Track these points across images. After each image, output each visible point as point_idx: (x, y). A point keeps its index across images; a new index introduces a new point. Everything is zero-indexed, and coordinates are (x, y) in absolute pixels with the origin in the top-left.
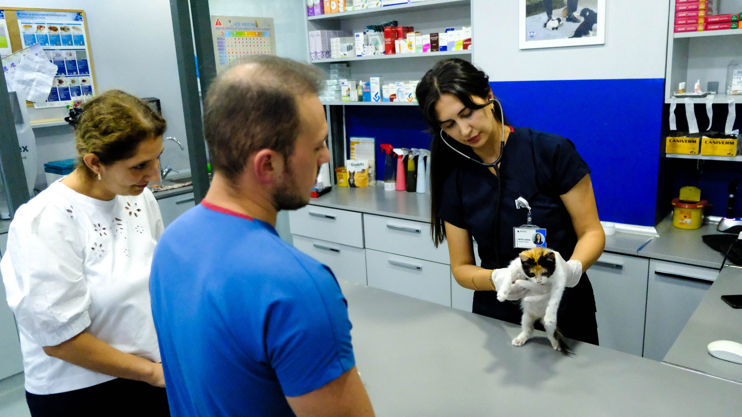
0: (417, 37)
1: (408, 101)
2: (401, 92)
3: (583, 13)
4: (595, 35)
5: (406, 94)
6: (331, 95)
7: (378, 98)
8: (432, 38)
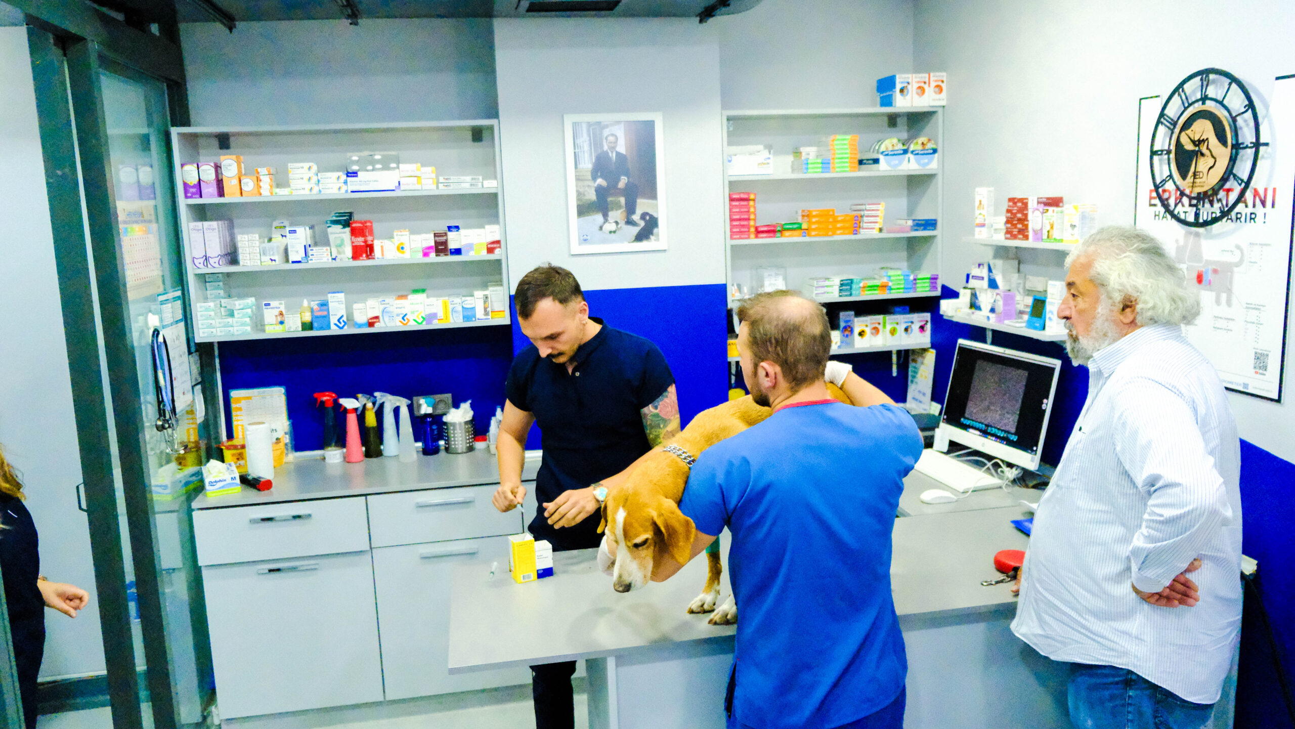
0: (411, 236)
1: (401, 324)
2: (388, 312)
3: (643, 216)
4: (657, 239)
5: (398, 315)
6: (243, 324)
7: (343, 324)
8: (437, 238)
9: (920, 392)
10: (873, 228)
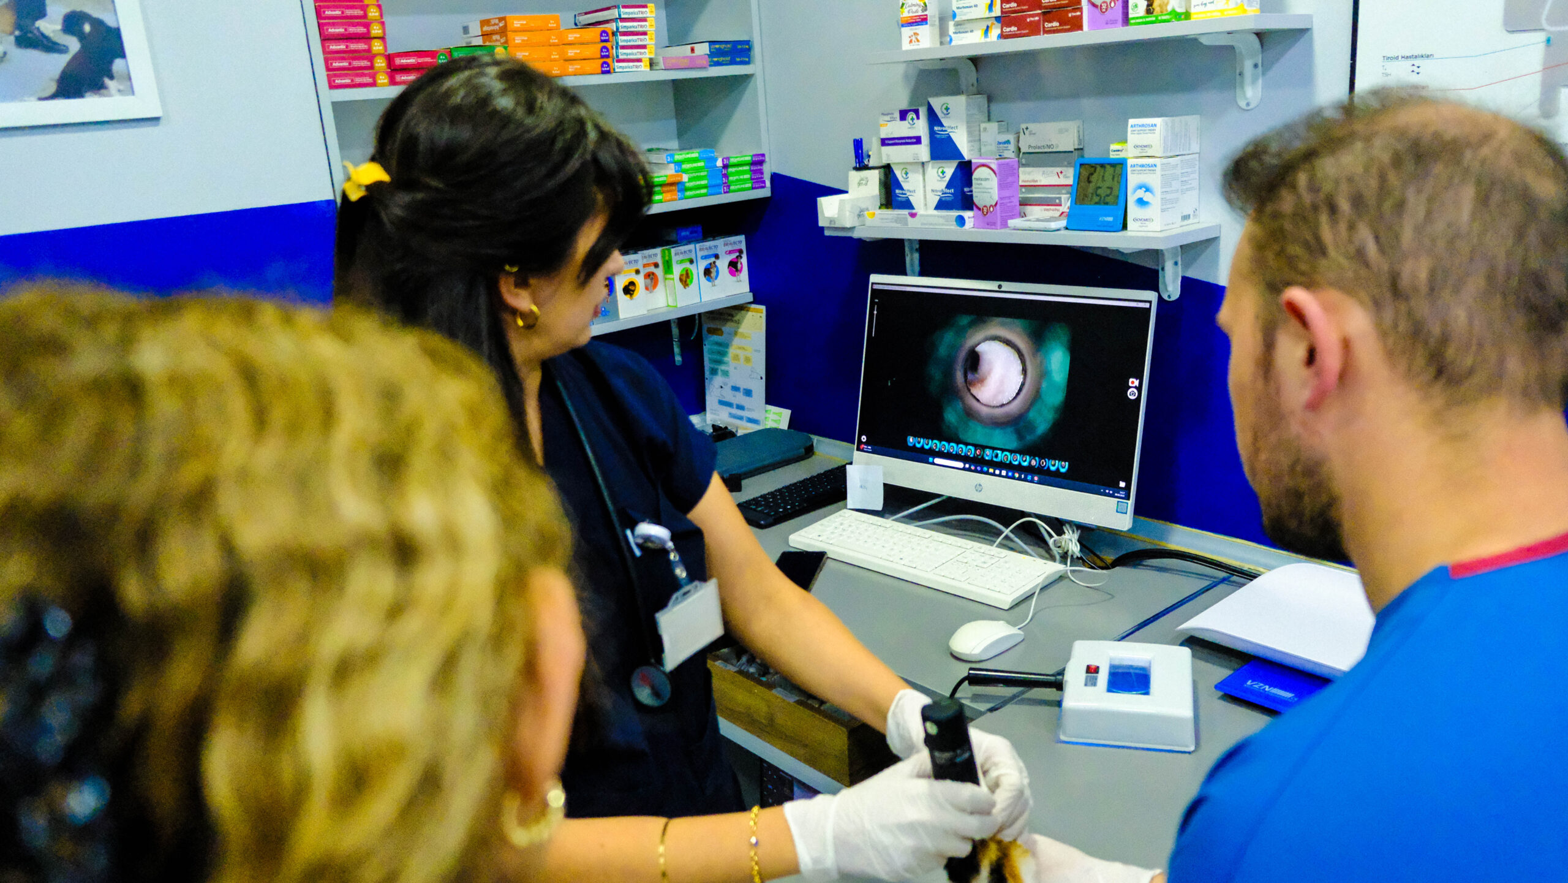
9: (735, 389)
10: (639, 60)
